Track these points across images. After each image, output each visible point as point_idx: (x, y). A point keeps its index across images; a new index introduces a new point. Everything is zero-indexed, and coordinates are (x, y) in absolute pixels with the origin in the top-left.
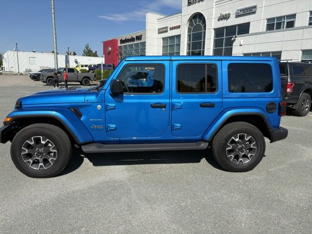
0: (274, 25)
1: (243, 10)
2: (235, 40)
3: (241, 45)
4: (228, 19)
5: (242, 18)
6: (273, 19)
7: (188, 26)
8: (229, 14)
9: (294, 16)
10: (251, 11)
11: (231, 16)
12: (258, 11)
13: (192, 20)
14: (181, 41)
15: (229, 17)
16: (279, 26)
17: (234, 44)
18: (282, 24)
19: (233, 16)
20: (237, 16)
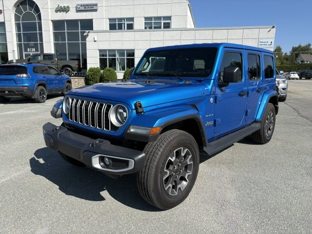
0: (115, 25)
1: (84, 6)
2: (88, 35)
3: (95, 41)
4: (68, 12)
5: (84, 13)
6: (115, 19)
7: (14, 12)
8: (68, 7)
9: (132, 19)
10: (92, 8)
11: (71, 9)
12: (99, 9)
13: (19, 5)
14: (6, 31)
15: (69, 10)
16: (120, 27)
17: (87, 39)
18: (123, 25)
19: (73, 10)
20: (78, 11)
